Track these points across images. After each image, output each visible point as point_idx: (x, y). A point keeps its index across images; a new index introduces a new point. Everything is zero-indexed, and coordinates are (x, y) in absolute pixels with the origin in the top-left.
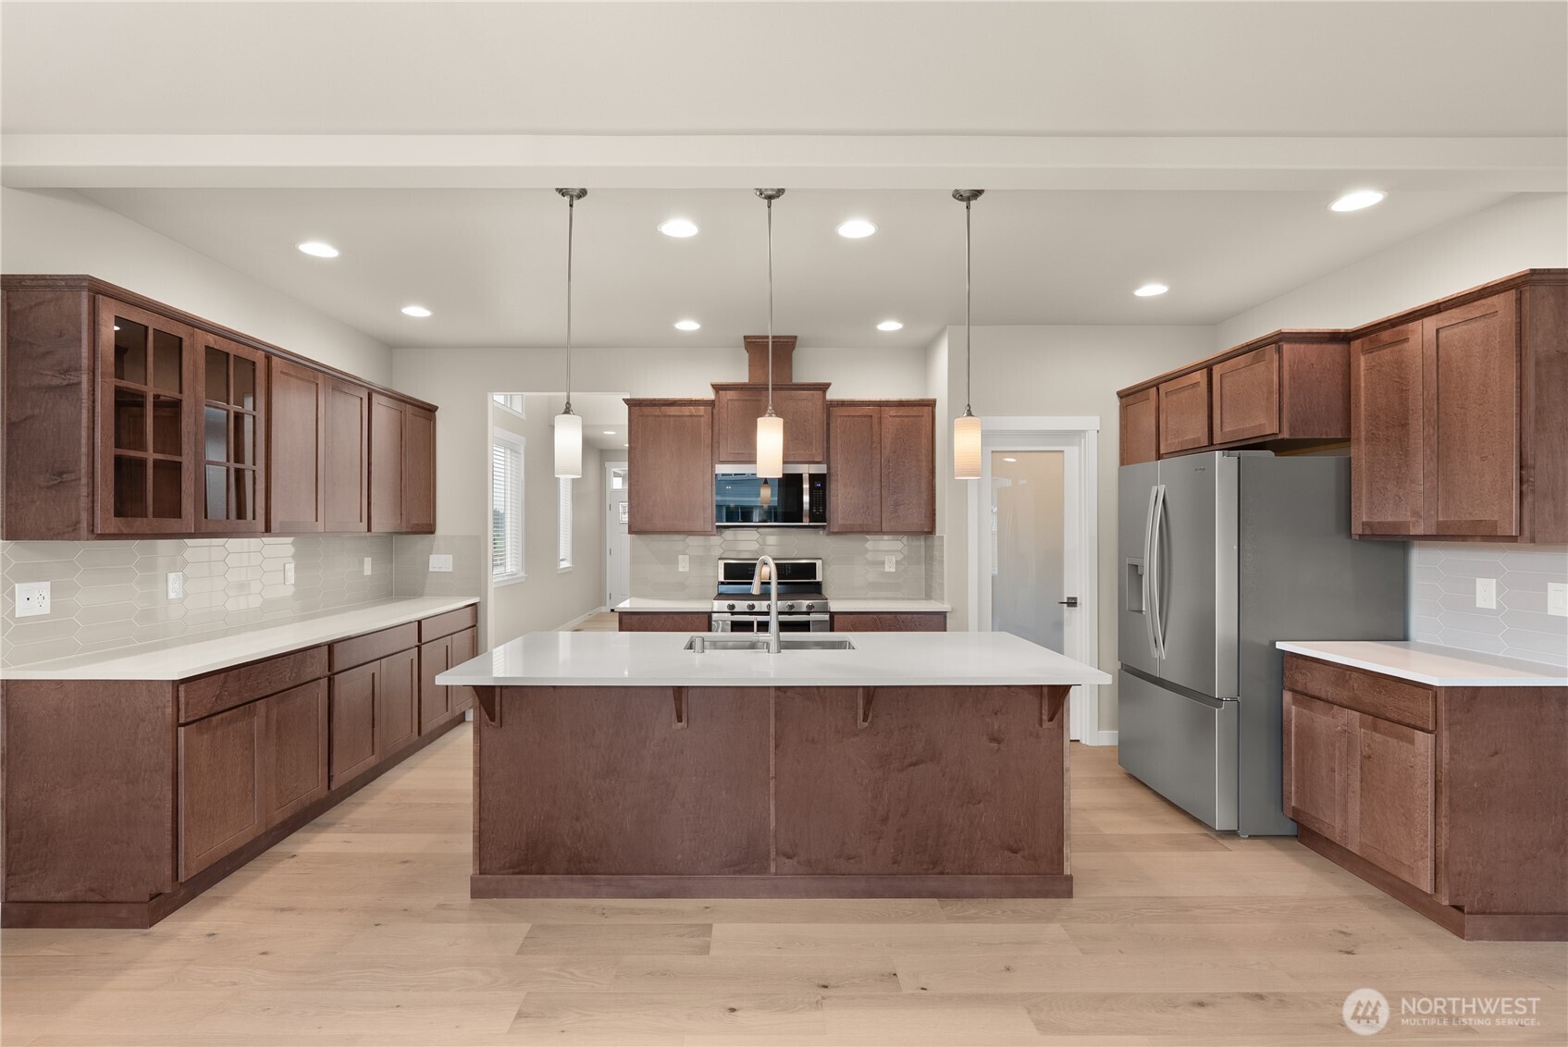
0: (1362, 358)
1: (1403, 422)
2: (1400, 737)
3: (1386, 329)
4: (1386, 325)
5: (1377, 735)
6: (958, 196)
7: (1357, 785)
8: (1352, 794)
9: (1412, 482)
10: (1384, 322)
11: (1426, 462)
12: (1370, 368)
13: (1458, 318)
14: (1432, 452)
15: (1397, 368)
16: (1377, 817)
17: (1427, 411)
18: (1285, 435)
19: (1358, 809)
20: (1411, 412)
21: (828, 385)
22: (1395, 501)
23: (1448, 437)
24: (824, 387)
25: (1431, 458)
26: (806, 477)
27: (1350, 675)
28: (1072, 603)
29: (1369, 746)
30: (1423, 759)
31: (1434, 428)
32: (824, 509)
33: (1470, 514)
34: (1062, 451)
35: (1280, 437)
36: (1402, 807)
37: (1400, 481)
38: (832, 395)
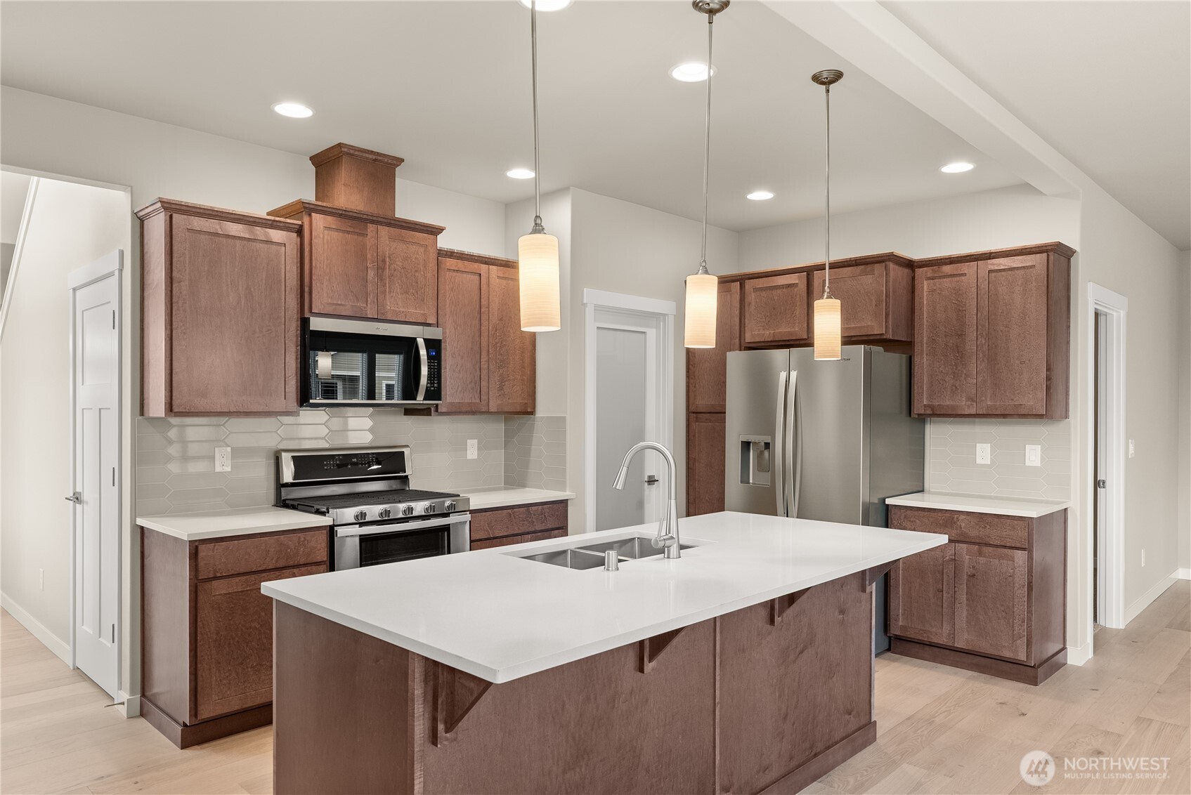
0: (925, 282)
1: (959, 333)
2: (1001, 557)
3: (946, 264)
4: (946, 261)
5: (981, 558)
6: (817, 79)
7: (963, 597)
8: (959, 605)
9: (967, 376)
10: (946, 259)
11: (979, 363)
12: (932, 291)
13: (1006, 266)
14: (984, 356)
15: (955, 294)
16: (981, 617)
17: (980, 327)
18: (890, 336)
19: (965, 614)
20: (967, 326)
21: (440, 230)
22: (952, 390)
23: (996, 346)
24: (435, 231)
25: (983, 360)
26: (420, 342)
27: (957, 518)
28: (652, 481)
29: (974, 567)
30: (1022, 569)
31: (985, 339)
32: (439, 383)
33: (1012, 400)
34: (644, 333)
35: (885, 337)
36: (1002, 605)
37: (956, 375)
38: (443, 242)
